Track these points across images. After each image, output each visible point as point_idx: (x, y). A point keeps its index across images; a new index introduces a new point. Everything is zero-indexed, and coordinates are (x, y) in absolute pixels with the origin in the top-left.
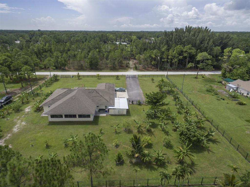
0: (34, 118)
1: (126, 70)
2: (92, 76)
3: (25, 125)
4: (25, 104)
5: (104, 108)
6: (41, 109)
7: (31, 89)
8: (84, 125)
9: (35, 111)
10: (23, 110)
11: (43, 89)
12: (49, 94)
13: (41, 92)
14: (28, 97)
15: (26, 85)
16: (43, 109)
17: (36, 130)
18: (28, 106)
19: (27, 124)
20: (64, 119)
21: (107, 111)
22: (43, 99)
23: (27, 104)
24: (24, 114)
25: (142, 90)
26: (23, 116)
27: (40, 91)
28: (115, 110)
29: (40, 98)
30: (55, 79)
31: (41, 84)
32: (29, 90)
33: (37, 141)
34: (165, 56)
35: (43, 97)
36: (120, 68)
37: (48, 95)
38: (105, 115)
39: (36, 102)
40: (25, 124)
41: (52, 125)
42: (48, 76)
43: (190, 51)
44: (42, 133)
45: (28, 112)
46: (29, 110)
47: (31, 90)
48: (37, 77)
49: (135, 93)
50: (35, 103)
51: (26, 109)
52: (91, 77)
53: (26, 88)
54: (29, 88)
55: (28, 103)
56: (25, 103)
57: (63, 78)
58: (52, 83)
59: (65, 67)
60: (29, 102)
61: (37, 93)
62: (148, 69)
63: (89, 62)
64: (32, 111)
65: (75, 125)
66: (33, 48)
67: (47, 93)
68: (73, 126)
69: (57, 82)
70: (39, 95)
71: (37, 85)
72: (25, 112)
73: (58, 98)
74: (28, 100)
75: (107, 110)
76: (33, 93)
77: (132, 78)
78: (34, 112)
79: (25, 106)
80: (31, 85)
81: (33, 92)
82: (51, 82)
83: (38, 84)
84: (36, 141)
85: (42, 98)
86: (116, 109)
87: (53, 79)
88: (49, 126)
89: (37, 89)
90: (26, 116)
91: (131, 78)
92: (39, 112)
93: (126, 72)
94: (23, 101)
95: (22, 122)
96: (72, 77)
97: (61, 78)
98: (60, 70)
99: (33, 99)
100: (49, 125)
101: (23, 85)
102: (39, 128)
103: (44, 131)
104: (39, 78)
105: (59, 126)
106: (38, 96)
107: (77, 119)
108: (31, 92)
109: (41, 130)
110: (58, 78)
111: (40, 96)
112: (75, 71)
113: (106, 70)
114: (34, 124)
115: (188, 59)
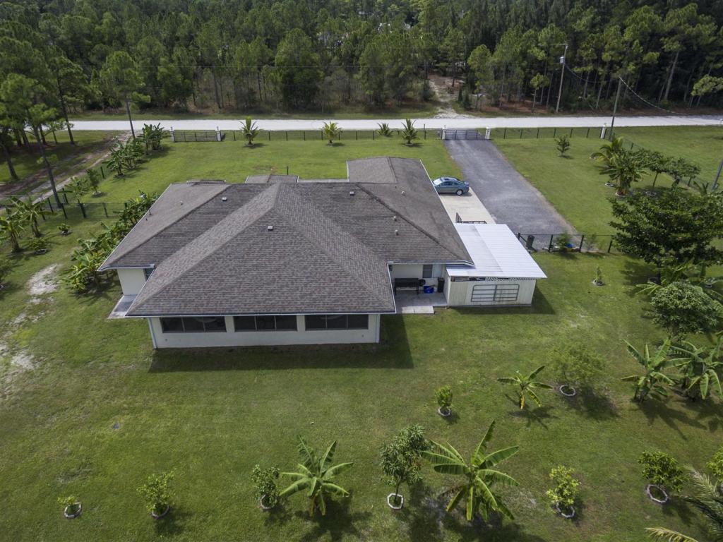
0: (76, 328)
1: (428, 113)
2: (304, 135)
3: (27, 372)
4: (27, 259)
5: (418, 273)
6: (108, 279)
7: (53, 188)
8: (341, 370)
9: (80, 293)
10: (20, 288)
11: (104, 186)
12: (133, 208)
13: (97, 201)
14: (42, 225)
15: (31, 172)
16: (118, 283)
17: (88, 403)
18: (42, 268)
19: (38, 366)
20: (231, 338)
21: (432, 291)
22: (112, 232)
23: (39, 257)
24: (22, 310)
25: (539, 189)
26: (18, 320)
27: (95, 196)
28: (480, 283)
29: (97, 229)
30: (154, 146)
31: (94, 164)
32: (45, 191)
33: (98, 479)
34: (586, 53)
35: (111, 225)
36: (402, 106)
37: (132, 214)
38: (429, 309)
39: (80, 249)
40: (31, 367)
41: (173, 368)
42: (123, 135)
43: (691, 30)
44: (122, 420)
45: (44, 296)
46: (51, 288)
47: (51, 193)
48: (75, 140)
49: (515, 201)
50: (73, 253)
51: (35, 279)
52: (300, 138)
53: (32, 185)
54: (42, 183)
55: (42, 253)
56: (26, 250)
57: (186, 144)
58: (140, 162)
59: (185, 103)
60: (48, 247)
61: (81, 205)
62: (512, 108)
63: (280, 79)
64: (64, 293)
65: (296, 371)
66: (50, 26)
67: (126, 204)
68: (282, 373)
69: (160, 159)
70: (87, 213)
71: (76, 173)
72: (29, 297)
73: (185, 229)
74: (38, 235)
75: (430, 282)
76: (61, 206)
77: (466, 139)
78: (74, 299)
79: (28, 264)
80: (53, 171)
81: (62, 201)
82: (136, 159)
83: (84, 165)
84: (95, 474)
85: (105, 228)
86: (483, 279)
87: (143, 144)
88: (159, 375)
89: (80, 188)
90: (35, 321)
91: (464, 142)
92: (98, 295)
93: (432, 118)
94: (19, 241)
95: (13, 354)
96: (219, 139)
97: (175, 142)
98: (165, 114)
99: (66, 233)
100: (153, 370)
101: (18, 173)
102: (104, 392)
103: (132, 411)
104: (83, 144)
105: (210, 378)
106: (85, 216)
107: (301, 336)
108: (54, 202)
109: (116, 402)
110: (163, 142)
111: (94, 220)
112: (228, 115)
113: (349, 113)
114: (76, 365)
115: (677, 65)
